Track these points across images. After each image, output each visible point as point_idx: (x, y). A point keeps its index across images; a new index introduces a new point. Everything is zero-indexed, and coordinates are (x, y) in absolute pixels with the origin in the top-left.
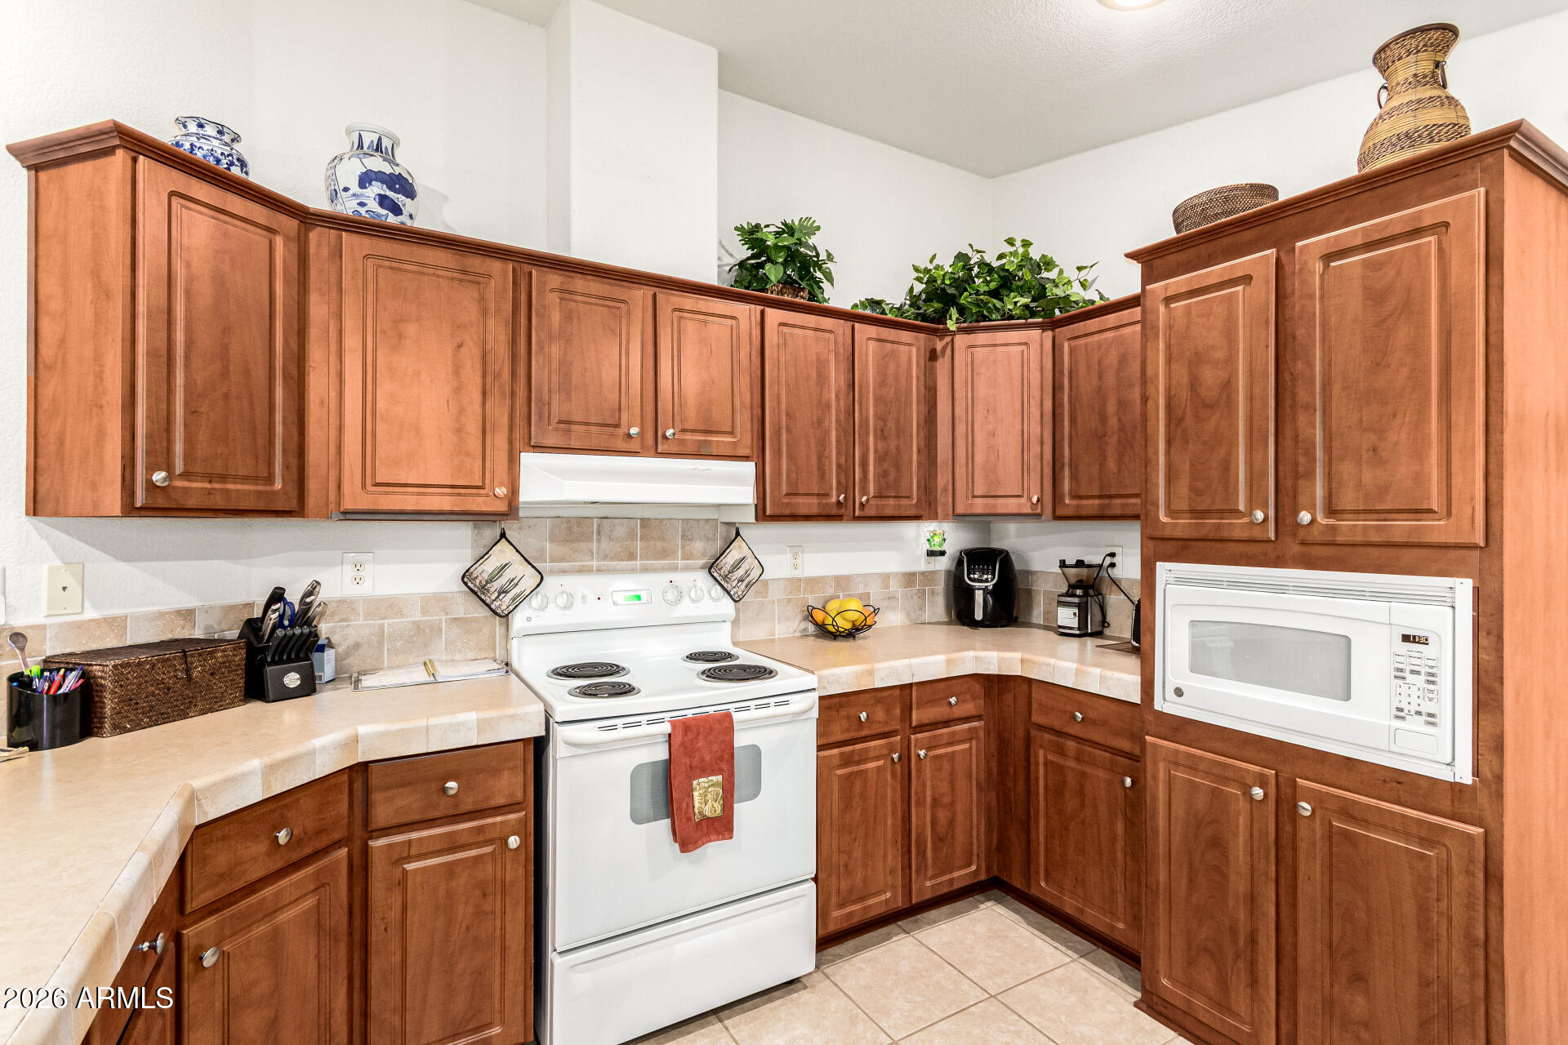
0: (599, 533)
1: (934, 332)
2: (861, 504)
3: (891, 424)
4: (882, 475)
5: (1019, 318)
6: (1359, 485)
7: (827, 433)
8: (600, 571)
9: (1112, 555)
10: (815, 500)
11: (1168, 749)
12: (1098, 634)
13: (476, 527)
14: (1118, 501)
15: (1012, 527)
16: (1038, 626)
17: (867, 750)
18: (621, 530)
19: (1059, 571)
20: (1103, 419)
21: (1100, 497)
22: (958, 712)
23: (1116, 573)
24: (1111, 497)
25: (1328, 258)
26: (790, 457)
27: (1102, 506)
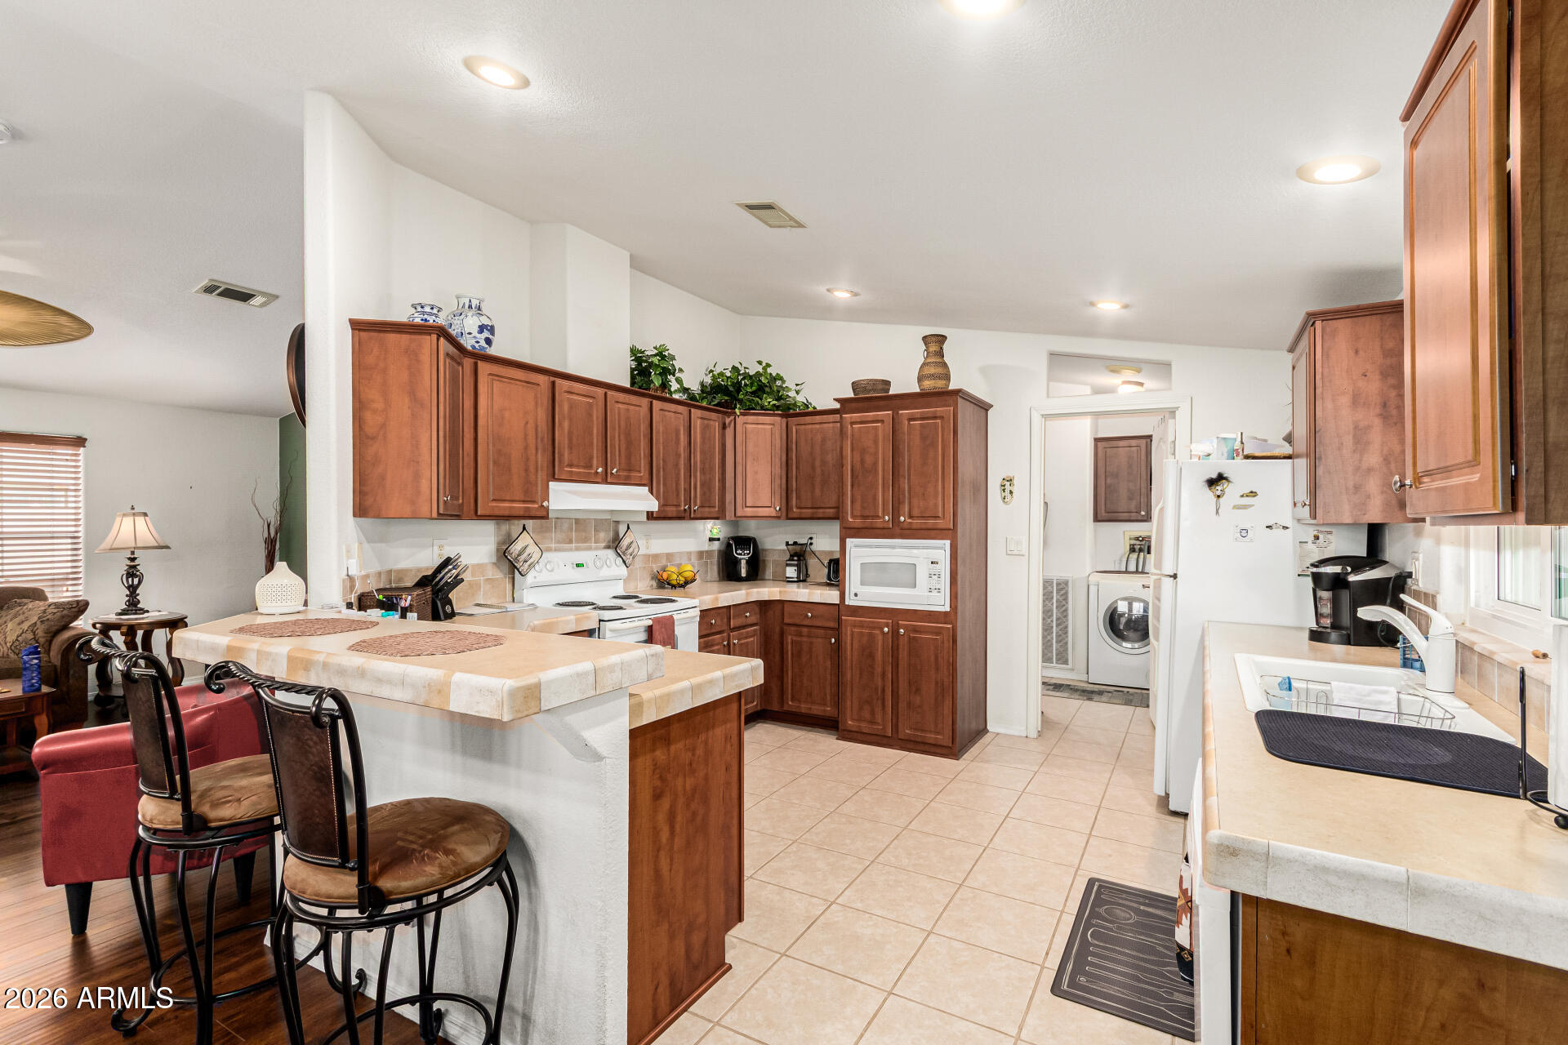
0: (555, 528)
1: (725, 413)
2: (695, 511)
3: (707, 466)
4: (703, 494)
5: (770, 410)
6: (919, 507)
7: (679, 471)
8: (555, 550)
9: (811, 538)
10: (674, 509)
11: (851, 620)
12: (804, 581)
13: (497, 524)
14: (821, 510)
15: (753, 523)
16: (770, 580)
17: (714, 640)
18: (566, 526)
19: (785, 548)
20: (813, 468)
21: (812, 508)
22: (750, 621)
23: (814, 548)
24: (817, 508)
25: (910, 420)
26: (665, 484)
27: (813, 513)
